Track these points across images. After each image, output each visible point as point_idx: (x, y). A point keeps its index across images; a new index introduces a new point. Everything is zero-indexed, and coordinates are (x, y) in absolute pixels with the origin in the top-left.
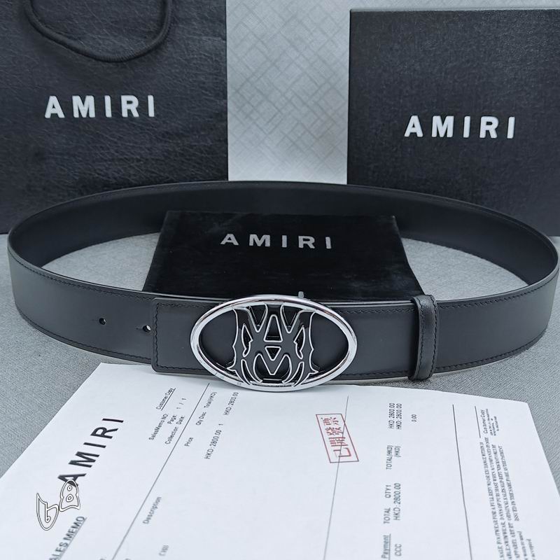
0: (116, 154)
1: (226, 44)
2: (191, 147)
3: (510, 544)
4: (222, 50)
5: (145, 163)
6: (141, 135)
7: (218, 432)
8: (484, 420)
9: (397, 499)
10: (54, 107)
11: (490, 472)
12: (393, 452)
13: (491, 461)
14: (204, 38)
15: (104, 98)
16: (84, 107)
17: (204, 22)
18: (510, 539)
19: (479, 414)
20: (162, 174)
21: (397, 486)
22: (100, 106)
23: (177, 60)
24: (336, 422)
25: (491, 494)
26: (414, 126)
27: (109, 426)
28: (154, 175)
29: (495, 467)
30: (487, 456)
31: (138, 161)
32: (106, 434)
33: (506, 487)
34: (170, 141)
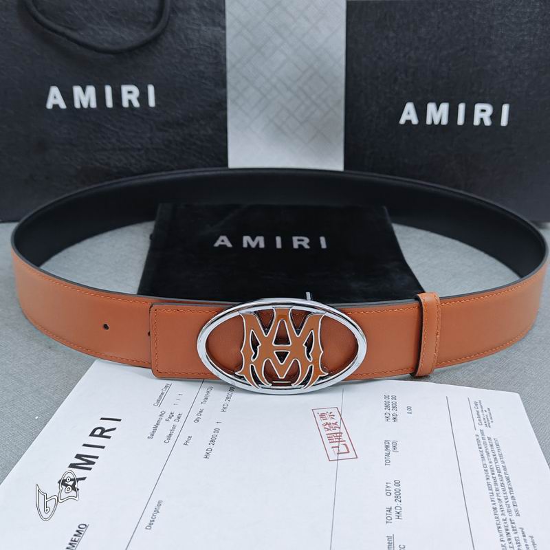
0: (118, 144)
1: (225, 33)
2: (192, 136)
3: (513, 541)
4: (221, 40)
5: (146, 152)
6: (141, 125)
7: (217, 430)
8: (478, 412)
9: (397, 497)
10: (55, 97)
11: (488, 465)
12: (391, 447)
13: (488, 454)
14: (203, 28)
15: (105, 88)
16: (85, 97)
17: (204, 12)
18: (513, 536)
19: (473, 406)
20: (163, 163)
21: (397, 483)
22: (100, 97)
23: (177, 50)
24: (332, 416)
25: (490, 489)
27: (107, 425)
28: (155, 164)
29: (493, 460)
30: (484, 449)
31: (139, 150)
32: (104, 434)
33: (505, 481)
34: (171, 131)
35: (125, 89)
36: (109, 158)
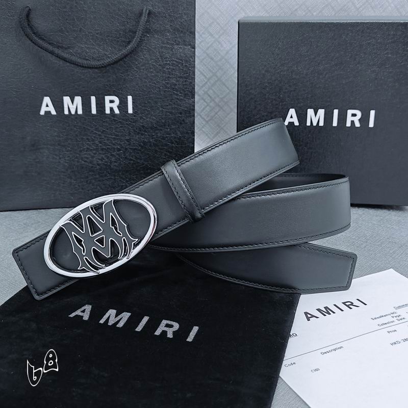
0: (100, 145)
1: (195, 51)
2: (164, 138)
4: (191, 57)
5: (124, 152)
6: (120, 128)
10: (47, 106)
14: (176, 47)
15: (90, 98)
16: (73, 105)
17: (176, 33)
22: (86, 105)
23: (152, 65)
26: (291, 117)
31: (119, 150)
34: (146, 134)
35: (108, 98)
36: (93, 157)
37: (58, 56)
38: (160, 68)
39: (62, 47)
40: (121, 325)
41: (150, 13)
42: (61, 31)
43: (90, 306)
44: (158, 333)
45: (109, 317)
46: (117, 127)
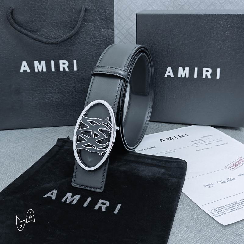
0: (57, 90)
1: (114, 32)
4: (112, 36)
5: (72, 94)
6: (69, 80)
10: (25, 67)
14: (102, 30)
15: (51, 62)
16: (40, 66)
17: (103, 22)
20: (81, 99)
22: (48, 66)
23: (88, 41)
26: (169, 72)
28: (76, 100)
31: (68, 93)
34: (85, 83)
35: (61, 62)
36: (53, 97)
37: (30, 37)
38: (93, 43)
39: (33, 31)
40: (74, 203)
41: (86, 10)
42: (32, 21)
43: (56, 191)
44: (96, 208)
45: (67, 198)
46: (67, 79)
